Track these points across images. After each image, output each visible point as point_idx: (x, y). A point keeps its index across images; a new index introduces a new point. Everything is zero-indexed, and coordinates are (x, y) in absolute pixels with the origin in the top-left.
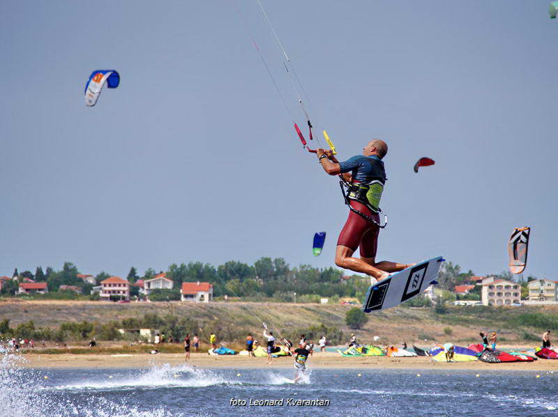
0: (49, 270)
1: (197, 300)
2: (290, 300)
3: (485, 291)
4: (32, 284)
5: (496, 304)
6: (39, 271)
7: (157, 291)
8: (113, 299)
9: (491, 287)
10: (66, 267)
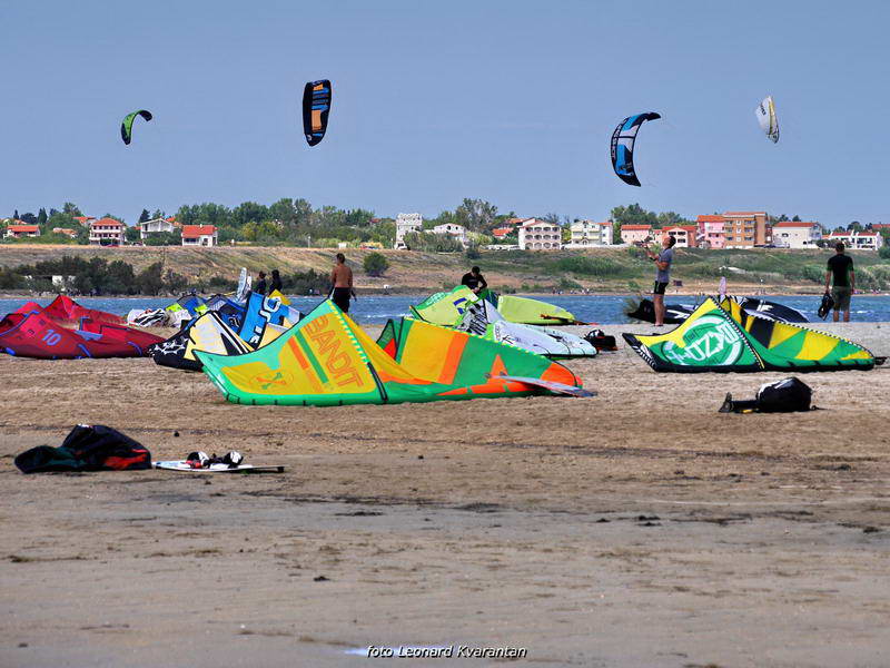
0: (53, 212)
1: (199, 244)
2: (304, 244)
3: (522, 233)
4: (25, 226)
5: (533, 248)
6: (42, 213)
7: (155, 234)
8: (104, 243)
9: (528, 229)
10: (68, 208)
